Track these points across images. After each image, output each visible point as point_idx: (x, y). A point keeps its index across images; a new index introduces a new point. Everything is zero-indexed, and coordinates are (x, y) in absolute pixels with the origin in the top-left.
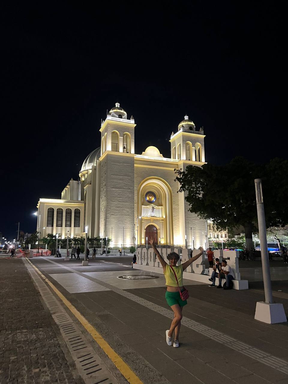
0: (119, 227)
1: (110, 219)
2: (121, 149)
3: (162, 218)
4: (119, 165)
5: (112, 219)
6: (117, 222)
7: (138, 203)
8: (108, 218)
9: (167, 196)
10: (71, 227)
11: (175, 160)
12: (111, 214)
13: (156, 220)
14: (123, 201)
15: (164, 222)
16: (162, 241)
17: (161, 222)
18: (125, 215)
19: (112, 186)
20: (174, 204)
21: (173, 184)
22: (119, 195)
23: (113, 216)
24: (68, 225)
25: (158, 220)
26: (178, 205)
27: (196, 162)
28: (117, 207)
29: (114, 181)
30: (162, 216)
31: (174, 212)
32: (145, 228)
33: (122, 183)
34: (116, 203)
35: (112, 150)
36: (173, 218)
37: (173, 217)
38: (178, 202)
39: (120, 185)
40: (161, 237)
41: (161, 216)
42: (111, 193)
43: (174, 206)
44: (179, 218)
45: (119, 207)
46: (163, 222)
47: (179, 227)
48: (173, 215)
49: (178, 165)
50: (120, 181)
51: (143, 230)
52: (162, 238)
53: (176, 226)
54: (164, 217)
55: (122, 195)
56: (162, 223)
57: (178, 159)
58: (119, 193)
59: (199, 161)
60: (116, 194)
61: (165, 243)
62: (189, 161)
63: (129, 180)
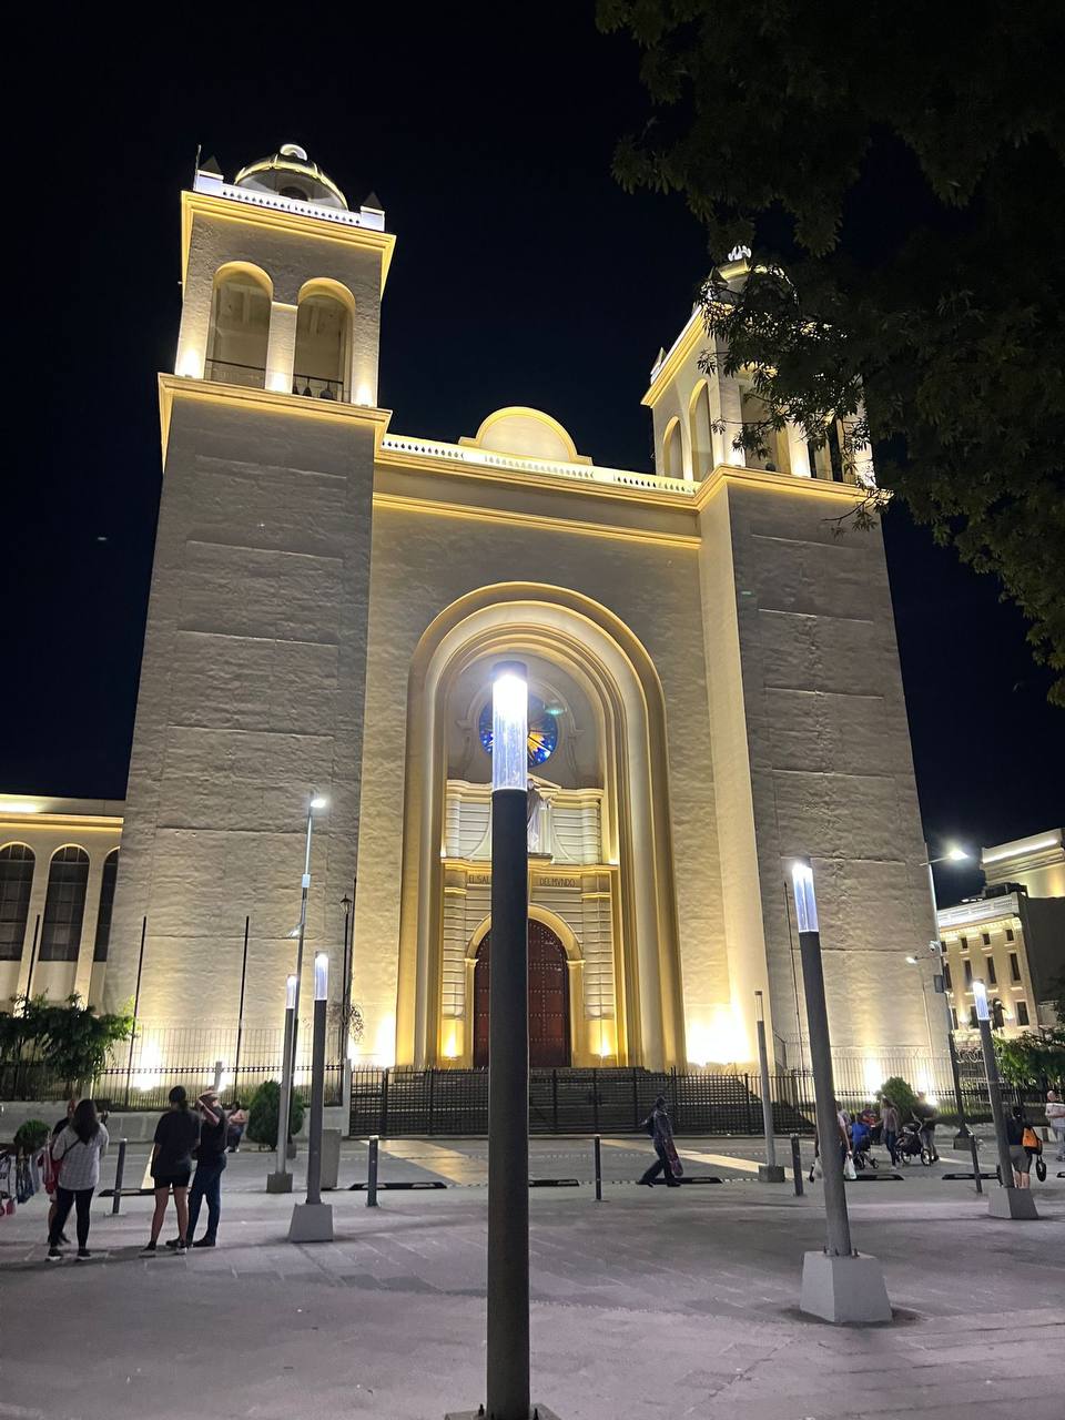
0: (224, 922)
1: (143, 861)
2: (280, 376)
3: (593, 871)
4: (255, 478)
5: (165, 861)
6: (204, 884)
7: (411, 757)
8: (137, 853)
9: (630, 718)
10: (76, 959)
11: (675, 482)
12: (165, 816)
13: (556, 882)
14: (274, 723)
15: (608, 895)
16: (603, 1043)
17: (595, 901)
18: (279, 829)
19: (191, 616)
20: (681, 764)
21: (670, 634)
22: (238, 677)
23: (179, 833)
24: (57, 946)
25: (567, 883)
26: (708, 774)
27: (816, 484)
28: (219, 769)
29: (207, 582)
30: (600, 855)
31: (680, 823)
32: (476, 942)
33: (274, 595)
34: (213, 739)
35: (212, 375)
36: (676, 865)
37: (676, 857)
38: (707, 754)
39: (257, 608)
40: (596, 1012)
41: (591, 858)
42: (176, 665)
43: (678, 782)
44: (717, 867)
45: (231, 768)
46: (603, 900)
47: (723, 932)
48: (676, 847)
49: (695, 514)
50: (259, 583)
51: (458, 957)
52: (603, 1016)
53: (694, 923)
54: (615, 860)
55: (264, 678)
56: (596, 907)
57: (696, 479)
58: (240, 665)
59: (838, 478)
60: (215, 670)
61: (621, 1056)
62: (769, 476)
63: (330, 575)
